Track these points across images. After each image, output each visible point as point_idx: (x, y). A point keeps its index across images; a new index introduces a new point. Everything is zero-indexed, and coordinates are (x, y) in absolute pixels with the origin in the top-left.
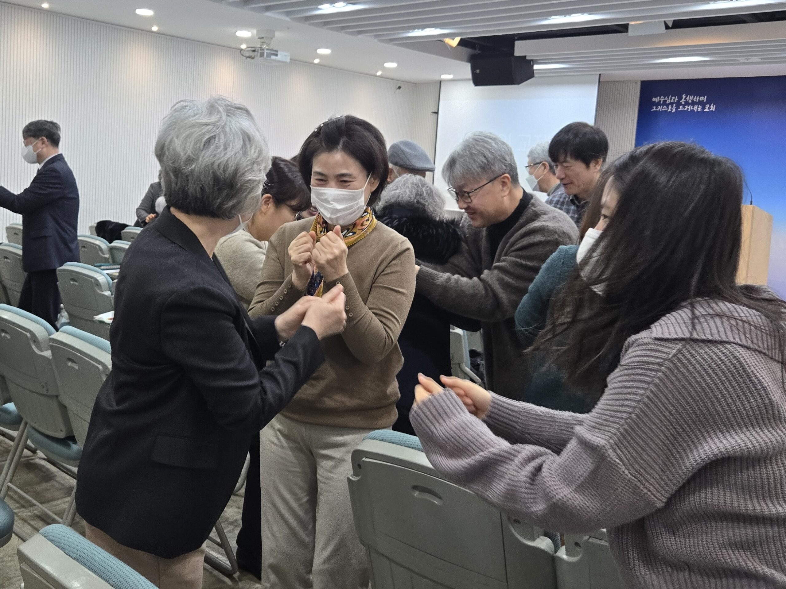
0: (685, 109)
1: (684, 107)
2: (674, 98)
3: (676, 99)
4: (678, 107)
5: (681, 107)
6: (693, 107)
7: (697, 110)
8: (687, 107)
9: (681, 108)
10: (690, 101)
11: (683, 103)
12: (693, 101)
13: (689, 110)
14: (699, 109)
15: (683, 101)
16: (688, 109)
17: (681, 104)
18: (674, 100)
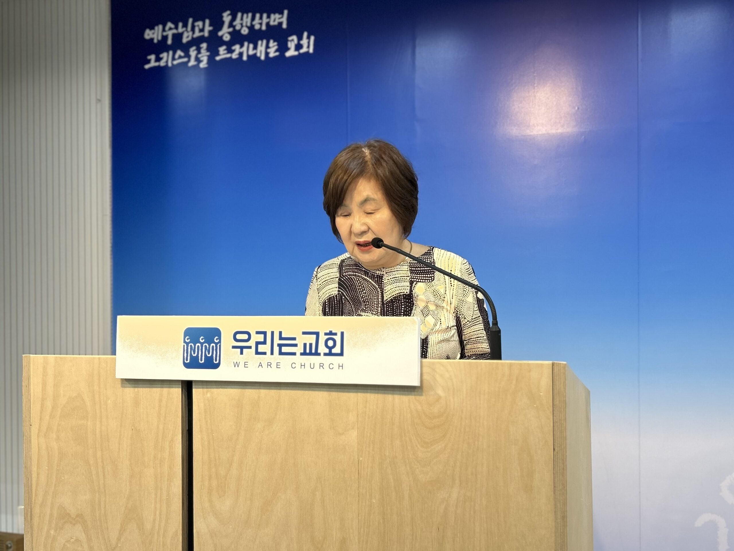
0: (235, 56)
1: (230, 51)
2: (200, 24)
3: (208, 28)
4: (213, 51)
5: (222, 50)
6: (255, 48)
7: (267, 54)
8: (237, 48)
9: (223, 53)
10: (245, 31)
11: (227, 38)
12: (251, 28)
13: (245, 58)
14: (272, 54)
15: (225, 33)
16: (241, 54)
17: (220, 42)
18: (202, 30)
